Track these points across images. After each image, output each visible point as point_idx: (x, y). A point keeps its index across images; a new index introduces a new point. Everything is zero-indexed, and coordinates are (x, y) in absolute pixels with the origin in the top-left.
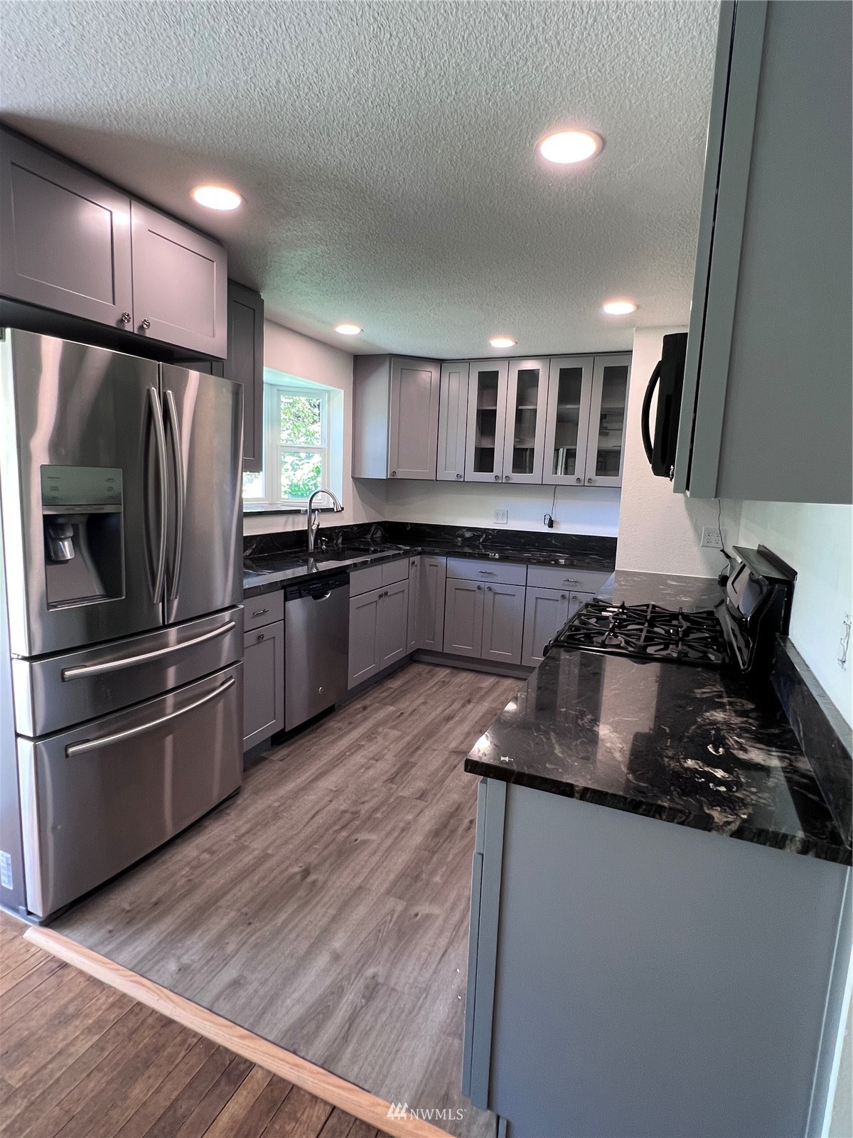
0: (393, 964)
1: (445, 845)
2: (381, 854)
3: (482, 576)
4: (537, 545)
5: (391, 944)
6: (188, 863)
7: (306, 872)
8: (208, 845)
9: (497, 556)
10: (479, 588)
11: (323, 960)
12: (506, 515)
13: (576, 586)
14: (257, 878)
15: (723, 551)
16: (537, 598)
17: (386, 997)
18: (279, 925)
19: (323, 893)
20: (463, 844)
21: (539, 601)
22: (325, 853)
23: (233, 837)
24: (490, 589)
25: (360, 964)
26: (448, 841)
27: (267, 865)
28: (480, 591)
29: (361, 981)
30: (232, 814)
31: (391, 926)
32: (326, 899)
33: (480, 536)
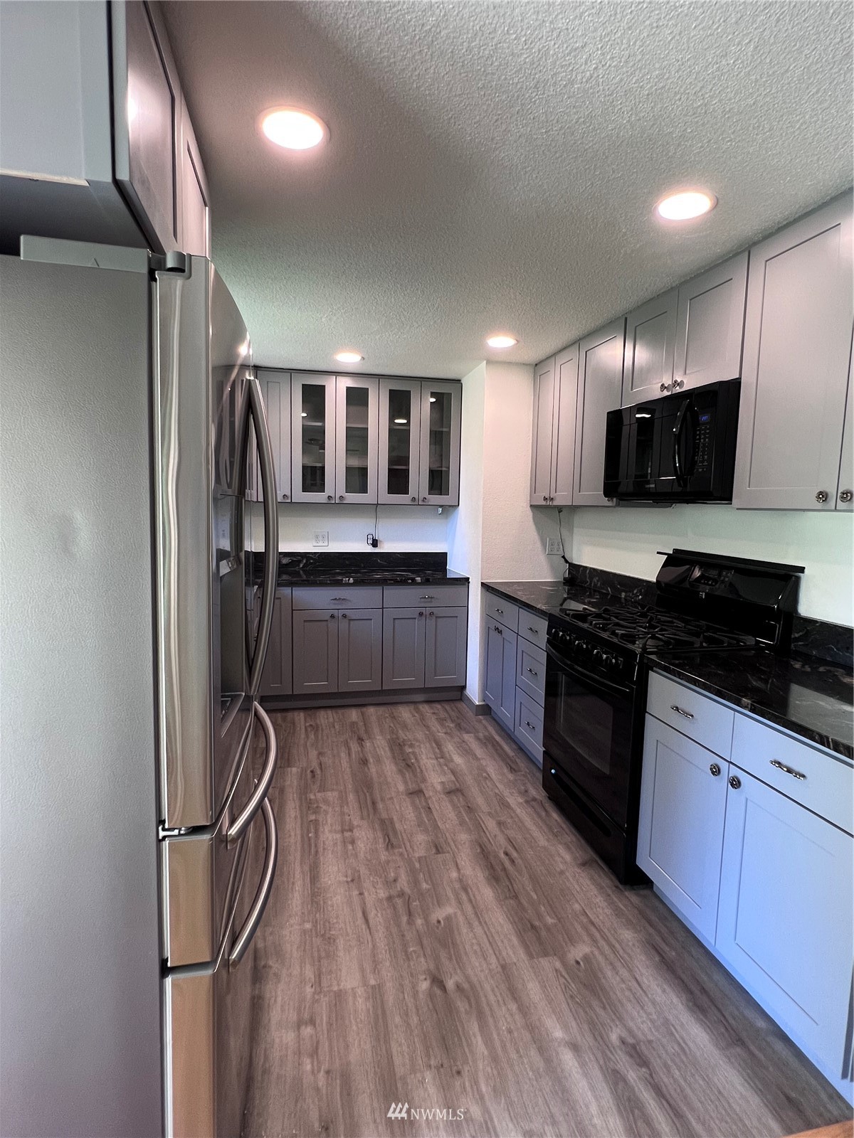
0: (620, 1019)
1: (515, 885)
2: (477, 923)
3: (335, 604)
4: (363, 565)
5: (595, 1003)
6: (299, 1053)
7: (438, 982)
8: (293, 1017)
9: (351, 580)
10: (332, 616)
11: (568, 1059)
12: (326, 537)
13: (431, 602)
14: (397, 1019)
15: (563, 557)
16: (394, 619)
17: (654, 1053)
18: (486, 1053)
19: (481, 994)
20: (526, 876)
21: (396, 621)
22: (428, 951)
23: (309, 990)
24: (344, 616)
25: (599, 1038)
26: (512, 881)
27: (390, 999)
28: (333, 620)
29: (619, 1052)
30: (270, 963)
31: (573, 986)
32: (492, 998)
33: (300, 561)
